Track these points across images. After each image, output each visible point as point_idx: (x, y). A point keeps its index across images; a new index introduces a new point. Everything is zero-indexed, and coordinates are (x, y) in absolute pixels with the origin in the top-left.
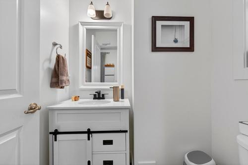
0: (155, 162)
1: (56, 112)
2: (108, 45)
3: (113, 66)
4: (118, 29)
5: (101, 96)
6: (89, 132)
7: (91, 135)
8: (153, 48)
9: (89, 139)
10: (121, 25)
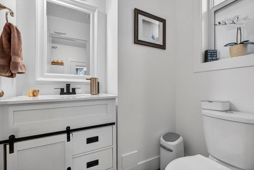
0: (136, 151)
1: (11, 109)
2: (62, 35)
3: (62, 64)
4: (91, 15)
5: (71, 91)
6: (68, 131)
7: (71, 134)
8: (136, 40)
9: (69, 139)
10: (95, 10)
